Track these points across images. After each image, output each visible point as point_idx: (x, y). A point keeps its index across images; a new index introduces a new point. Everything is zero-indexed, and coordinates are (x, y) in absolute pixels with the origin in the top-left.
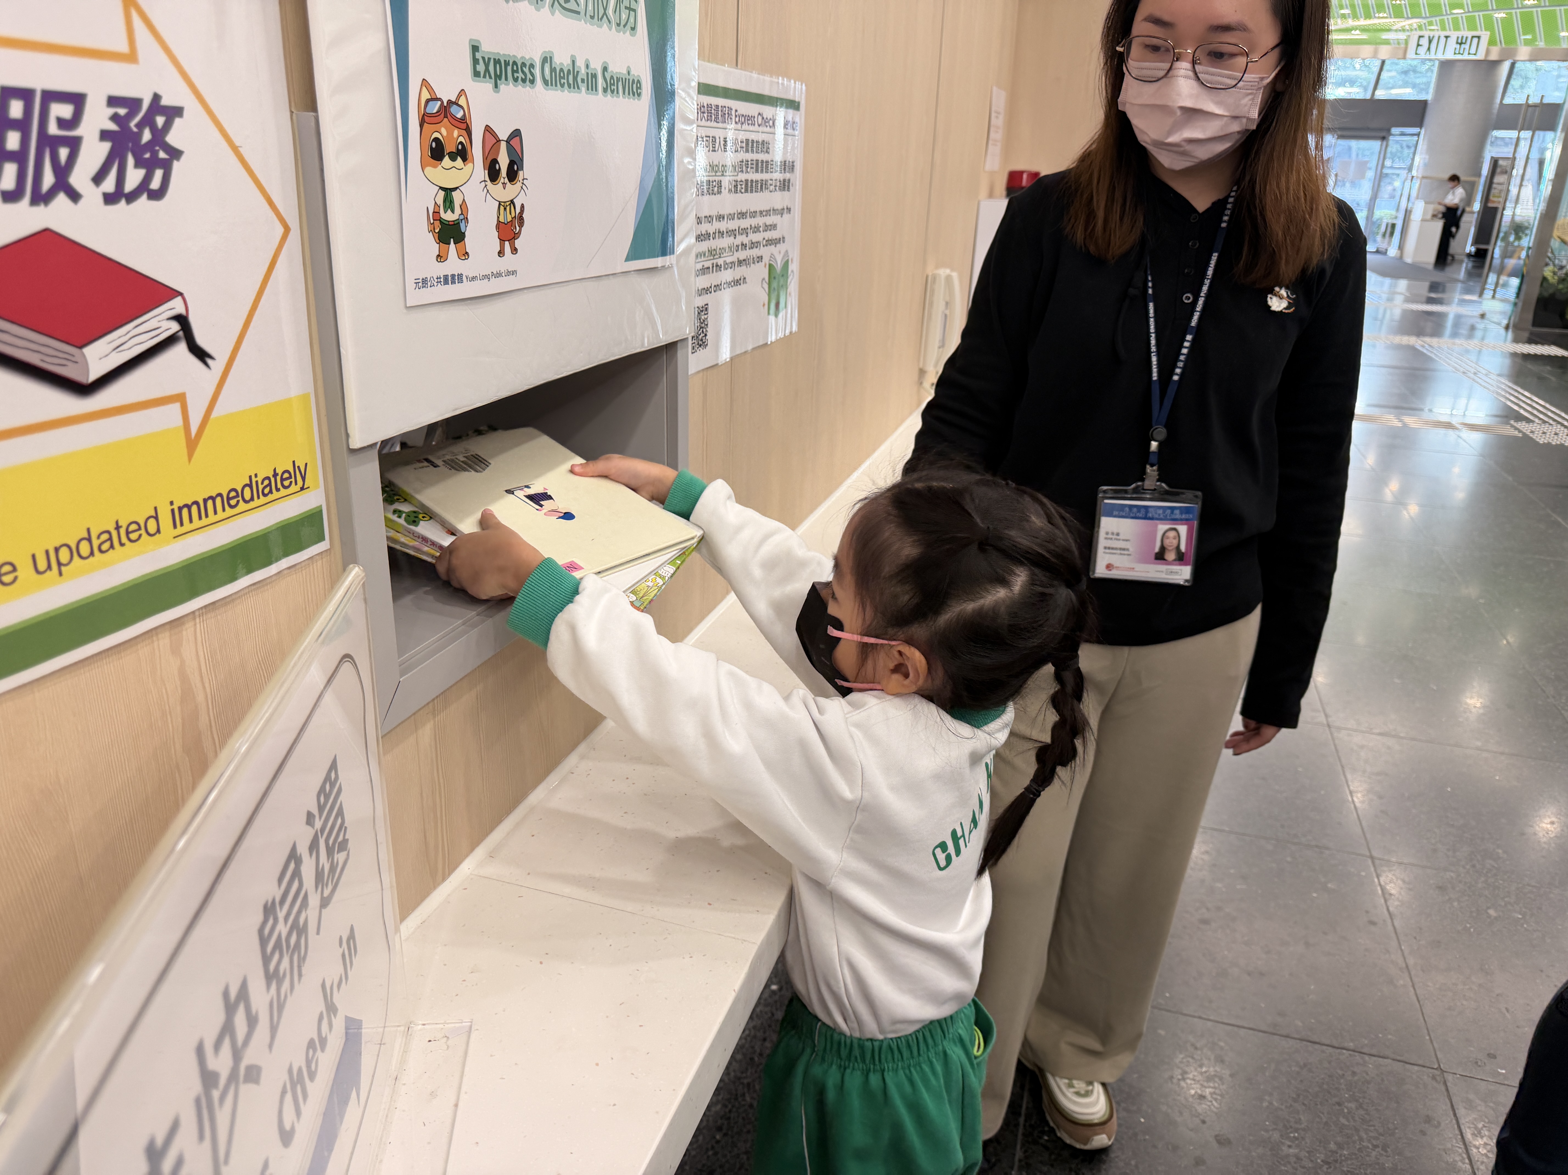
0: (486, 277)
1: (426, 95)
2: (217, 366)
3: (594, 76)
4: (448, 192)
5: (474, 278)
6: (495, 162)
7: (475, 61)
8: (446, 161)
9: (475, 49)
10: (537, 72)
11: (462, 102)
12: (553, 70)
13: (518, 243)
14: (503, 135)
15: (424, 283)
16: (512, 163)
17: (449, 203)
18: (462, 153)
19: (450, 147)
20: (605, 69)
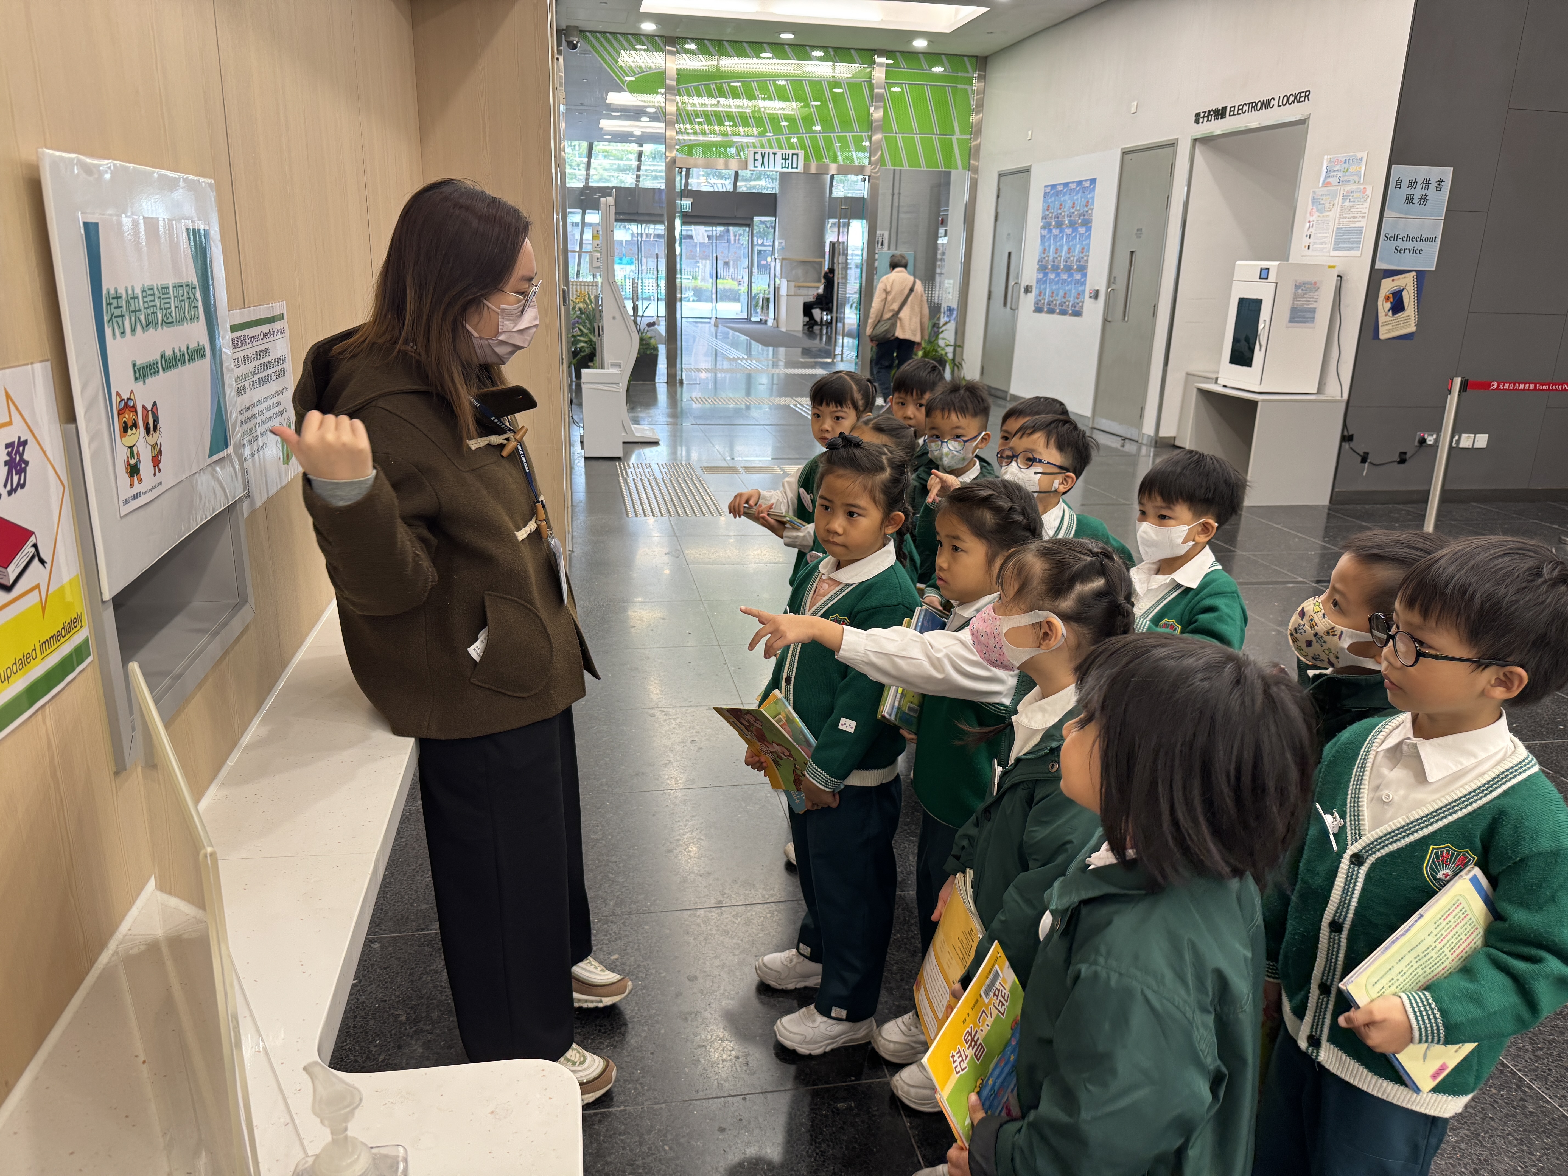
0: (150, 490)
1: (119, 400)
2: (48, 566)
3: (184, 355)
4: (131, 448)
5: (145, 493)
6: (148, 423)
7: (135, 372)
8: (129, 432)
9: (134, 365)
10: (160, 365)
11: (132, 397)
12: (166, 361)
13: (161, 465)
14: (149, 408)
15: (126, 502)
16: (154, 421)
17: (132, 453)
18: (135, 425)
19: (130, 424)
20: (188, 348)
